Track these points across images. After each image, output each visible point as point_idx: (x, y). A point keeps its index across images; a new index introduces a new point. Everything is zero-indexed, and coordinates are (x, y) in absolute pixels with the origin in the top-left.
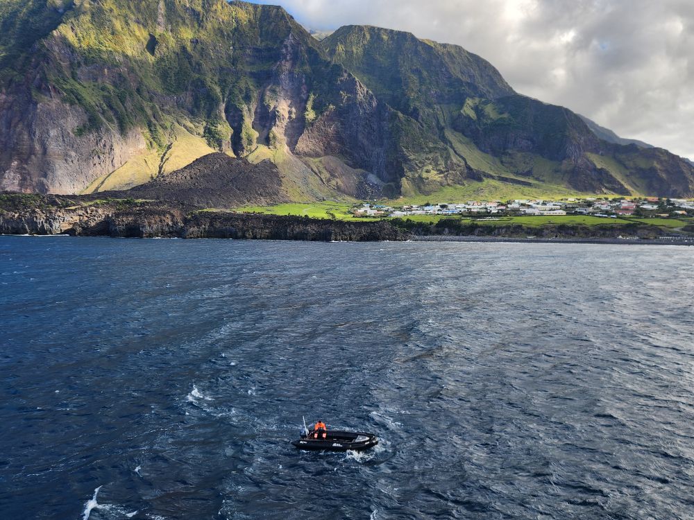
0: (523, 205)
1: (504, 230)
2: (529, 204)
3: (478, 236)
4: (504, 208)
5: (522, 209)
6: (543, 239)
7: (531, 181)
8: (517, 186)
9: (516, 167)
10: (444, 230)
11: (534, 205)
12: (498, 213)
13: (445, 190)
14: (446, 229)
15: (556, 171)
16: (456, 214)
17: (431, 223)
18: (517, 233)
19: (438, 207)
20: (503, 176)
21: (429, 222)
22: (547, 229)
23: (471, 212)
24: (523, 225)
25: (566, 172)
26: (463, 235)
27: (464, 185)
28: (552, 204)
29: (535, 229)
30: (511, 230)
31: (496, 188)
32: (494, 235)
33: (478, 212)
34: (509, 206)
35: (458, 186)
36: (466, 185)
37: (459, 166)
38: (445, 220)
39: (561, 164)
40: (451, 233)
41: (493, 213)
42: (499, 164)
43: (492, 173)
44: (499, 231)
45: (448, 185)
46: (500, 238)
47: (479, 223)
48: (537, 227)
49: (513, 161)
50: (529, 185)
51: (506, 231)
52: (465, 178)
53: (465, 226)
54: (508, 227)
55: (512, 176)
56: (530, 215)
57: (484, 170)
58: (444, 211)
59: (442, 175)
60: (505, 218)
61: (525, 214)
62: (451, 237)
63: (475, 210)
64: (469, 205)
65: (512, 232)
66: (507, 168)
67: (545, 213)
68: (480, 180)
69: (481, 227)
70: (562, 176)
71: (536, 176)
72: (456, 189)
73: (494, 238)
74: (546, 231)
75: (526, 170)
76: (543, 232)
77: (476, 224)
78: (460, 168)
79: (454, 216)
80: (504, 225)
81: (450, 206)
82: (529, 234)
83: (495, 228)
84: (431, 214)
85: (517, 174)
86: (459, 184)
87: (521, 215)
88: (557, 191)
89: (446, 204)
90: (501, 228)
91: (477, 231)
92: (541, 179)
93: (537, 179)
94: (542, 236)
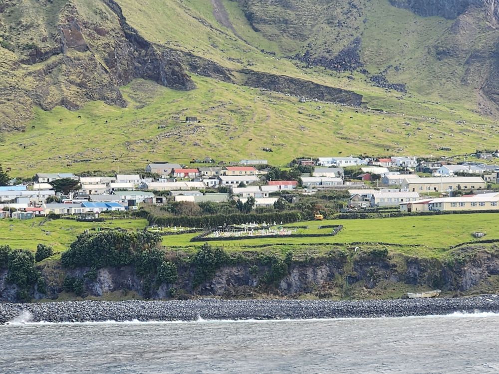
4: (289, 187)
5: (357, 190)
6: (466, 300)
8: (312, 105)
11: (394, 177)
15: (442, 54)
16: (122, 215)
17: (43, 253)
19: (43, 189)
20: (259, 68)
21: (33, 249)
23: (176, 207)
27: (123, 104)
28: (452, 169)
34: (305, 179)
36: (132, 104)
39: (454, 29)
45: (64, 102)
48: (443, 257)
49: (291, 15)
50: (355, 100)
51: (331, 276)
52: (125, 78)
53: (176, 260)
57: (187, 48)
58: (71, 205)
61: (374, 211)
62: (125, 306)
64: (156, 177)
66: (271, 38)
68: (179, 82)
71: (373, 71)
74: (472, 273)
75: (337, 49)
79: (123, 224)
80: (322, 253)
81: (88, 184)
86: (103, 98)
87: (363, 215)
89: (70, 175)
90: (313, 263)
94: (459, 289)
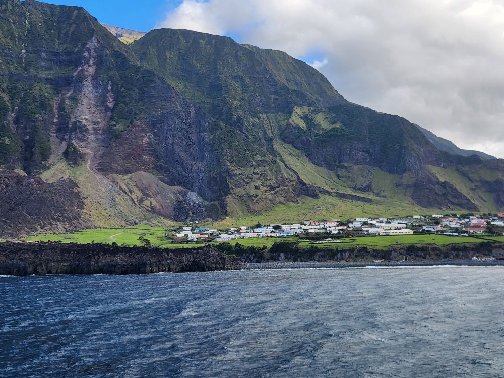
0: (365, 224)
1: (347, 254)
2: (372, 222)
3: (319, 261)
4: (345, 227)
5: (365, 229)
6: (392, 263)
7: (371, 197)
8: (355, 203)
9: (354, 182)
10: (279, 256)
11: (378, 224)
12: (339, 233)
13: (276, 209)
14: (282, 254)
15: (398, 186)
16: (291, 236)
17: (264, 248)
18: (363, 256)
19: (271, 228)
20: (340, 191)
21: (261, 246)
22: (395, 251)
23: (308, 234)
24: (369, 247)
25: (408, 186)
26: (301, 261)
27: (298, 203)
28: (397, 222)
29: (382, 251)
30: (355, 252)
31: (334, 205)
32: (337, 260)
33: (317, 234)
34: (350, 225)
35: (292, 204)
36: (301, 203)
37: (291, 181)
38: (280, 244)
39: (402, 178)
40: (287, 259)
41: (333, 234)
42: (335, 178)
43: (327, 188)
44: (341, 255)
45: (280, 202)
46: (343, 262)
47: (319, 246)
48: (385, 249)
49: (350, 175)
50: (370, 201)
51: (350, 255)
52: (299, 195)
53: (303, 250)
54: (352, 250)
55: (350, 192)
56: (374, 235)
57: (318, 185)
58: (278, 233)
59: (273, 192)
60: (347, 240)
61: (369, 235)
62: (288, 263)
63: (313, 231)
64: (305, 225)
65: (356, 256)
66: (344, 182)
67: (391, 232)
68: (315, 196)
69: (322, 250)
70: (404, 191)
71: (376, 192)
72: (289, 207)
73: (337, 263)
74: (394, 254)
75: (365, 185)
76: (390, 254)
77: (316, 248)
78: (292, 183)
79: (290, 239)
80: (347, 248)
81: (284, 227)
82: (375, 257)
83: (337, 251)
84: (262, 237)
85: (355, 189)
86: (292, 201)
87: (364, 236)
88: (400, 208)
89: (280, 225)
90: (344, 251)
91: (316, 257)
92: (382, 194)
93: (377, 195)
94: (390, 259)
